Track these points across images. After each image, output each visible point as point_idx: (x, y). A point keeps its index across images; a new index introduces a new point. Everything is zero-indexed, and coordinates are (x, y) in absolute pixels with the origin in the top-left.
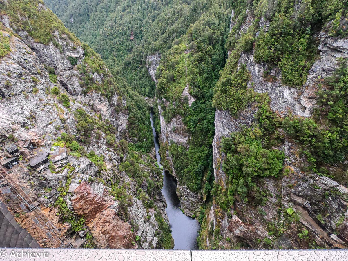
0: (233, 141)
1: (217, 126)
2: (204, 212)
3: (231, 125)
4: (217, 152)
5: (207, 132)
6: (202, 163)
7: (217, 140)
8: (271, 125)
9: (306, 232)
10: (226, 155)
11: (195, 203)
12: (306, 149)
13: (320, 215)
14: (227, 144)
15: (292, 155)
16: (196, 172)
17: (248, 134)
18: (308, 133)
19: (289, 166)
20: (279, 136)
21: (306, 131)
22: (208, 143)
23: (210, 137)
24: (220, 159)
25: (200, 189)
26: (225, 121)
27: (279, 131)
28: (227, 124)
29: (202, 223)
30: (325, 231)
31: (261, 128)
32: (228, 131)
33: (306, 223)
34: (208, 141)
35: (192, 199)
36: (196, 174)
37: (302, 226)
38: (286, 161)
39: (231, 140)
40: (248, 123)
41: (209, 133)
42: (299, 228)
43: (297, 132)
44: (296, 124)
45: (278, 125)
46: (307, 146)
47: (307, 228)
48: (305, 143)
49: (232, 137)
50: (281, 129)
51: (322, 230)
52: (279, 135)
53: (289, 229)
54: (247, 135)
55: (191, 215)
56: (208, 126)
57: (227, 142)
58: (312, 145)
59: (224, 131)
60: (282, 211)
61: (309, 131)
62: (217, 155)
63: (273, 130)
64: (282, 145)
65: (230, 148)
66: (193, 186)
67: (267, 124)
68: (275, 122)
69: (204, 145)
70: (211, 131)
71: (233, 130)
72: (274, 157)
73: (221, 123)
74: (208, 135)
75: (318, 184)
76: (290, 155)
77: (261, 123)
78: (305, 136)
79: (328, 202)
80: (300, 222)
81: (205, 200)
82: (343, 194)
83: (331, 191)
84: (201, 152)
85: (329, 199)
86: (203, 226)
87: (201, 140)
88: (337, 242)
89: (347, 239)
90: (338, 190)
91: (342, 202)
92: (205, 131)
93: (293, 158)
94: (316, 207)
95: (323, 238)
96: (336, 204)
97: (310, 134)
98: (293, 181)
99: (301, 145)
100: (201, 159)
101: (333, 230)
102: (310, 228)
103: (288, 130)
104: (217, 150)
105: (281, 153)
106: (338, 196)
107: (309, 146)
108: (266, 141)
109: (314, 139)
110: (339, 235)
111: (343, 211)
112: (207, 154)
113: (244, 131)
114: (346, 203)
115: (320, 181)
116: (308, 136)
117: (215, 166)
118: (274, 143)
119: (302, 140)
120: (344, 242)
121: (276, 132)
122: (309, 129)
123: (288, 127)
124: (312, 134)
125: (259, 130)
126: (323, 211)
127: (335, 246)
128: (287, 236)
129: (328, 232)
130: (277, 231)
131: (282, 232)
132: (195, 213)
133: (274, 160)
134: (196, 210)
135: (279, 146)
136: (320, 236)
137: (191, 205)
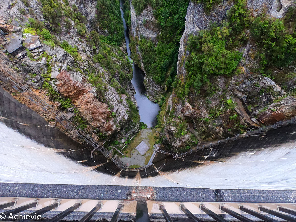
1: (187, 22)
2: (164, 99)
3: (202, 22)
5: (177, 28)
6: (168, 59)
7: (185, 38)
8: (240, 24)
9: (236, 115)
10: (191, 53)
11: (158, 92)
12: (263, 52)
13: (250, 105)
14: (194, 43)
15: (248, 57)
16: (161, 67)
17: (216, 33)
18: (272, 36)
19: (242, 67)
20: (243, 38)
21: (271, 34)
22: (176, 40)
23: (179, 34)
24: (184, 57)
25: (163, 81)
26: (197, 17)
27: (245, 32)
28: (198, 20)
29: (161, 106)
30: (249, 116)
31: (230, 28)
32: (197, 28)
33: (238, 110)
34: (176, 38)
35: (156, 89)
36: (161, 69)
37: (235, 112)
38: (241, 63)
39: (198, 39)
40: (219, 21)
41: (179, 29)
42: (232, 113)
43: (262, 34)
44: (265, 25)
45: (247, 25)
46: (265, 49)
47: (238, 113)
48: (265, 46)
49: (199, 36)
50: (248, 31)
51: (248, 115)
53: (224, 113)
54: (214, 35)
55: (154, 100)
56: (179, 22)
57: (194, 41)
58: (269, 49)
59: (193, 28)
60: (223, 102)
61: (273, 34)
62: (182, 53)
63: (241, 31)
64: (243, 46)
65: (195, 47)
66: (158, 79)
67: (237, 23)
68: (245, 22)
69: (172, 42)
70: (181, 27)
71: (203, 28)
72: (232, 58)
73: (192, 19)
74: (177, 31)
75: (259, 83)
76: (247, 57)
77: (231, 21)
78: (268, 39)
79: (261, 97)
80: (234, 109)
81: (166, 90)
82: (275, 92)
83: (267, 89)
84: (168, 49)
85: (263, 95)
86: (162, 108)
87: (170, 37)
88: (254, 122)
89: (262, 121)
90: (272, 89)
91: (271, 97)
92: (174, 26)
93: (248, 60)
94: (250, 100)
95: (246, 120)
96: (266, 99)
97: (273, 37)
98: (241, 80)
99: (260, 48)
100: (167, 56)
101: (255, 116)
102: (240, 113)
103: (255, 31)
104: (183, 48)
105: (240, 54)
106: (270, 93)
107: (267, 50)
108: (230, 41)
109: (275, 43)
110: (258, 119)
111: (269, 104)
112: (173, 51)
113: (213, 30)
114: (273, 99)
115: (262, 81)
116: (271, 39)
117: (179, 63)
118: (236, 44)
119: (263, 42)
120: (259, 123)
121: (243, 33)
122: (275, 32)
123: (256, 28)
124: (275, 37)
125: (227, 29)
126: (254, 103)
127: (251, 125)
128: (221, 118)
129: (251, 117)
130: (216, 114)
131: (219, 115)
132: (157, 99)
133: (231, 61)
134: (158, 97)
135: (240, 48)
136: (244, 118)
137: (155, 93)
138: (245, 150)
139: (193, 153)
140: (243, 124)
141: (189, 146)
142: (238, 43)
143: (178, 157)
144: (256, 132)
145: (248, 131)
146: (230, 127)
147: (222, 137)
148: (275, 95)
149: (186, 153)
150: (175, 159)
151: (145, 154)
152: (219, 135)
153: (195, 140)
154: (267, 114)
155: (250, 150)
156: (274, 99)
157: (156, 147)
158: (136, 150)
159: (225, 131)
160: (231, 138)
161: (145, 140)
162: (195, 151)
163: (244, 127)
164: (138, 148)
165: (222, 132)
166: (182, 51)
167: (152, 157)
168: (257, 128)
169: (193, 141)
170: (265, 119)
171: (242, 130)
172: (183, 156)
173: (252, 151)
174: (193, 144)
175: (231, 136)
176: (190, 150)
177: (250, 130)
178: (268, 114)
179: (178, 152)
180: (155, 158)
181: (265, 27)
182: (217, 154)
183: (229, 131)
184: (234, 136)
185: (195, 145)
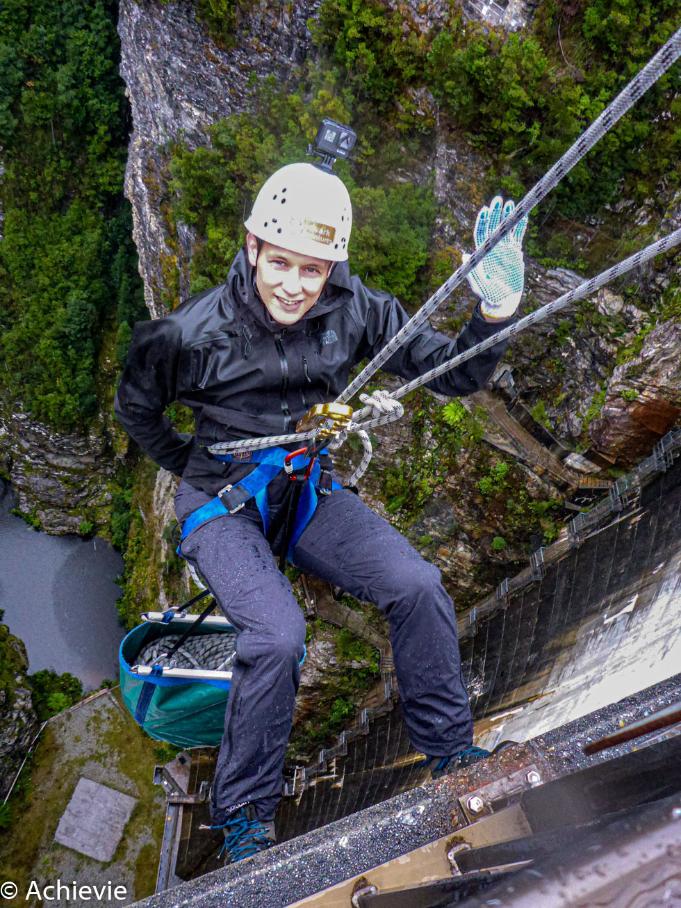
0: (225, 164)
1: (135, 93)
2: (129, 500)
3: (209, 83)
4: (154, 228)
5: (83, 131)
6: (85, 288)
7: (148, 169)
8: (380, 71)
9: (501, 467)
10: (202, 234)
11: (82, 473)
12: (507, 168)
13: (540, 403)
14: (204, 181)
15: (459, 198)
16: (62, 337)
17: (291, 124)
18: (518, 99)
19: (449, 248)
20: (414, 124)
21: (512, 92)
22: (96, 188)
23: (102, 158)
24: (176, 259)
25: (93, 409)
26: (177, 62)
27: (412, 101)
28: (188, 77)
29: (126, 546)
30: (553, 450)
31: (344, 91)
32: (197, 113)
33: (502, 440)
34: (94, 176)
35: (67, 462)
36: (64, 347)
37: (491, 453)
38: (441, 230)
39: (215, 161)
40: (285, 70)
41: (94, 132)
42: (480, 461)
43: (480, 98)
44: (477, 62)
45: (409, 72)
46: (513, 154)
47: (504, 455)
48: (506, 142)
49: (219, 145)
50: (420, 93)
51: (545, 449)
52: (412, 119)
53: (451, 474)
54: (286, 130)
55: (75, 526)
56: (84, 99)
57: (199, 172)
58: (527, 152)
59: (176, 117)
60: (427, 421)
61: (520, 93)
62: (156, 243)
63: (391, 98)
64: (424, 160)
65: (216, 202)
66: (63, 404)
67: (367, 66)
68: (396, 59)
69: (77, 201)
70: (103, 123)
71: (222, 108)
72: (397, 217)
73: (154, 74)
74: (89, 143)
75: (538, 297)
76: (455, 200)
77: (341, 63)
78: (508, 114)
79: (565, 355)
80: (484, 441)
81: (124, 450)
82: (609, 319)
83: (576, 315)
84: (69, 240)
85: (569, 344)
86: (133, 556)
87: (59, 177)
88: (580, 472)
89: (608, 455)
90: (592, 309)
91: (602, 344)
92: (69, 123)
93: (466, 213)
94: (530, 381)
95: (546, 472)
96: (585, 357)
97: (524, 103)
98: (465, 303)
99: (491, 156)
100: (76, 273)
101: (573, 441)
102: (513, 451)
103: (449, 90)
104: (153, 219)
105: (423, 196)
106: (593, 330)
107: (519, 157)
108: (366, 148)
109: (537, 125)
110: (590, 451)
111: (603, 374)
112: (100, 244)
113: (274, 110)
114: (611, 348)
115: (546, 288)
116: (519, 113)
117: (157, 293)
118: (394, 156)
119: (496, 130)
120: (598, 469)
121: (403, 105)
122: (523, 83)
123: (448, 79)
124: (531, 104)
125: (336, 98)
126: (547, 389)
127: (574, 487)
128: (444, 498)
129: (558, 451)
130: (413, 491)
131: (429, 490)
132: (91, 516)
133: (398, 230)
134: (91, 503)
135: (413, 168)
136: (538, 468)
137: (64, 488)
138: (594, 607)
139: (375, 722)
140: (543, 496)
141: (345, 696)
142: (399, 150)
143: (309, 779)
144: (602, 508)
145: (571, 519)
146: (498, 529)
147: (477, 589)
148: (612, 331)
149: (342, 739)
150: (296, 796)
151: (121, 849)
152: (462, 583)
153: (363, 654)
154: (614, 417)
155: (612, 597)
156: (616, 349)
157: (171, 780)
158: (57, 846)
159: (482, 553)
160: (518, 579)
161: (92, 765)
162: (381, 712)
163: (550, 508)
164: (68, 831)
165: (469, 566)
166: (151, 234)
167: (166, 845)
168: (600, 494)
169: (355, 665)
170: (615, 440)
171: (547, 525)
172: (328, 762)
173: (622, 598)
174: (359, 679)
175: (513, 569)
176: (352, 716)
177: (576, 513)
178: (620, 418)
179: (301, 750)
180: (182, 843)
181: (479, 69)
182: (487, 678)
183: (498, 551)
184: (524, 565)
185: (372, 679)
